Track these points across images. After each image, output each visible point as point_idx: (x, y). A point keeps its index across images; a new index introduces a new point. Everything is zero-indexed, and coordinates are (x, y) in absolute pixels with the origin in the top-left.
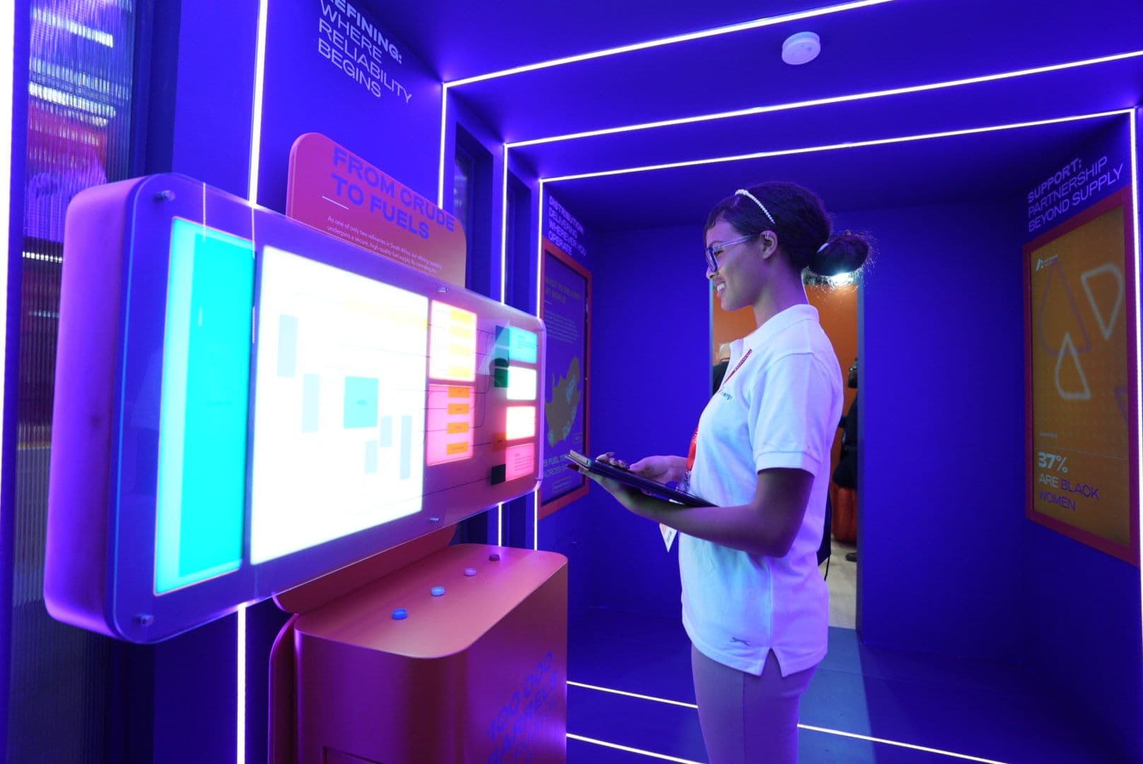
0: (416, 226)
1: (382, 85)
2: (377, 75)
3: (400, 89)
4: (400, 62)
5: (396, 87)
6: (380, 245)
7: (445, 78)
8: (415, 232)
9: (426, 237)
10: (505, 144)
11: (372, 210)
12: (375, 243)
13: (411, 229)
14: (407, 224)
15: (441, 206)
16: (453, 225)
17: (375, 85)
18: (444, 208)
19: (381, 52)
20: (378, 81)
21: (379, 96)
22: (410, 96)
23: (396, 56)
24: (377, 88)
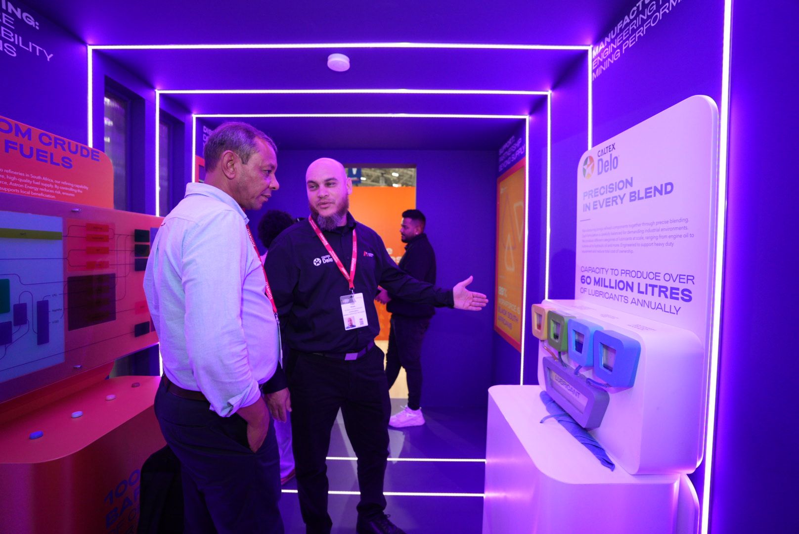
0: (56, 159)
1: (17, 47)
2: (11, 38)
3: (39, 49)
4: (37, 28)
5: (34, 48)
6: (17, 176)
7: (90, 42)
8: (58, 165)
9: (71, 166)
10: (156, 90)
11: (7, 151)
12: (12, 175)
13: (52, 162)
14: (49, 159)
15: (90, 144)
16: (98, 156)
17: (7, 46)
18: (93, 147)
19: (13, 19)
20: (13, 43)
21: (15, 55)
22: (51, 55)
23: (32, 23)
24: (12, 49)
